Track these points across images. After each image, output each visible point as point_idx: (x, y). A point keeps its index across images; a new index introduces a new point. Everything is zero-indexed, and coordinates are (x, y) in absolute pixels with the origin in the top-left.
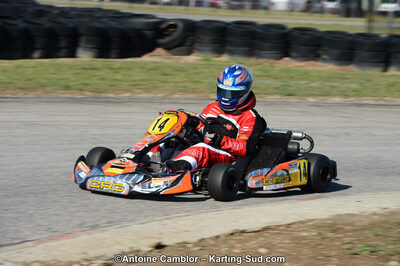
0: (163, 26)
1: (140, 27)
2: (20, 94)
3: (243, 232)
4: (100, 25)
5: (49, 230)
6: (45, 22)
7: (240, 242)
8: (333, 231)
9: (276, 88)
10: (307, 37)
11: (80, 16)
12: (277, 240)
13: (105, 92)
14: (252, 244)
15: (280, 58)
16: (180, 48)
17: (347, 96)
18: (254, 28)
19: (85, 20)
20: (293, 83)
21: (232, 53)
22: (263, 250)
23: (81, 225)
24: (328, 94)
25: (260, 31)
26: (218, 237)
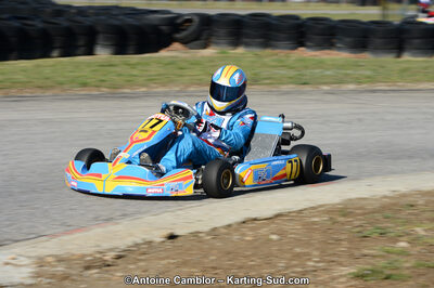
0: (179, 21)
1: (156, 23)
2: (39, 92)
3: (255, 219)
4: (116, 23)
5: (63, 224)
6: (63, 22)
7: (252, 229)
8: (344, 216)
9: (291, 78)
10: (321, 26)
11: (97, 14)
12: (288, 226)
13: (123, 87)
14: (264, 231)
15: (295, 48)
16: (196, 42)
17: (360, 83)
18: (270, 20)
19: (103, 18)
20: (308, 72)
21: (247, 45)
22: (274, 237)
23: (96, 219)
24: (341, 82)
25: (274, 22)
26: (229, 226)
